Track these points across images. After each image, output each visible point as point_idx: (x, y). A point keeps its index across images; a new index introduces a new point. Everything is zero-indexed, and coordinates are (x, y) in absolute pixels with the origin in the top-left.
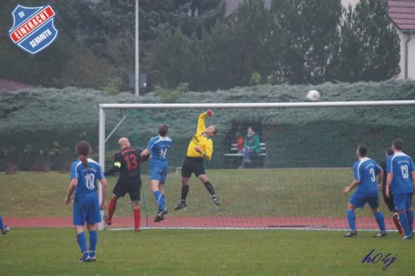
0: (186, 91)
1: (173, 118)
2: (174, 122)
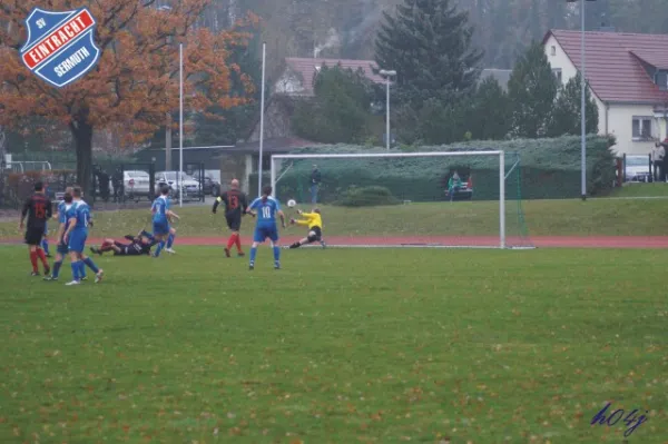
0: (420, 145)
1: (409, 165)
2: (410, 168)
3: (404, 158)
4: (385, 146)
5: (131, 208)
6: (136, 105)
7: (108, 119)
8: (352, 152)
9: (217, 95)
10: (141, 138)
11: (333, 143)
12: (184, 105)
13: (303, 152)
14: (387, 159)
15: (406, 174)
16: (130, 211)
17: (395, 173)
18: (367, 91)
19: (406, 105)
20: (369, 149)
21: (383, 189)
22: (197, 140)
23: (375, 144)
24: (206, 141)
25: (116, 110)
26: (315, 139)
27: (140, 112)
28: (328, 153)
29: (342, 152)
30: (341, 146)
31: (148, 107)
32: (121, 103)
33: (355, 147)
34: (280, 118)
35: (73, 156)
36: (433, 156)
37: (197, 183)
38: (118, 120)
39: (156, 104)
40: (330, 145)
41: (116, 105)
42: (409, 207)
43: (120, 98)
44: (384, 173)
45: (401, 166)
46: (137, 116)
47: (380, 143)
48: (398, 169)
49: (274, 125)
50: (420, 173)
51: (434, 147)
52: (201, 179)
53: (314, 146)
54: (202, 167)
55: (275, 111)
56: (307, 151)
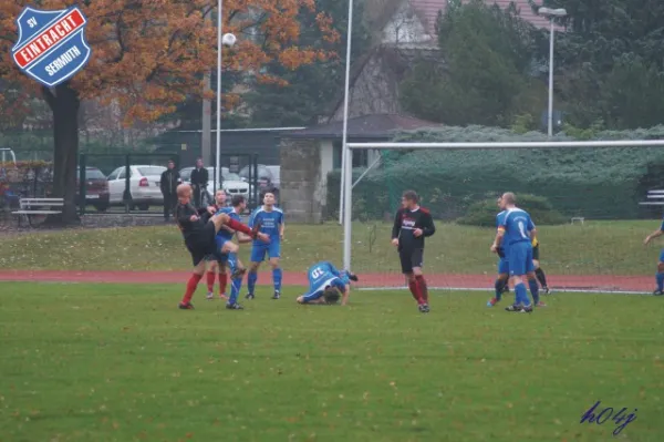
0: (601, 129)
1: (583, 161)
2: (583, 166)
3: (574, 149)
4: (545, 131)
5: (140, 223)
6: (149, 61)
7: (103, 81)
8: (492, 140)
9: (278, 47)
10: (156, 112)
11: (463, 125)
12: (223, 62)
13: (413, 139)
14: (546, 150)
15: (576, 175)
16: (137, 229)
17: (559, 173)
18: (525, 42)
19: (585, 64)
20: (519, 135)
21: (540, 199)
22: (254, 117)
23: (531, 127)
24: (269, 118)
25: (116, 67)
26: (436, 118)
27: (154, 70)
28: (452, 141)
29: (477, 139)
30: (474, 129)
31: (168, 63)
32: (126, 57)
33: (496, 132)
34: (383, 85)
35: (48, 140)
36: (622, 148)
37: (246, 186)
38: (120, 84)
39: (180, 60)
40: (456, 128)
41: (117, 60)
42: (580, 226)
43: (124, 49)
44: (541, 173)
45: (569, 162)
46: (149, 78)
47: (537, 125)
48: (566, 167)
49: (375, 94)
50: (601, 173)
51: (623, 132)
52: (253, 179)
53: (432, 129)
54: (253, 160)
55: (376, 73)
56: (421, 137)
